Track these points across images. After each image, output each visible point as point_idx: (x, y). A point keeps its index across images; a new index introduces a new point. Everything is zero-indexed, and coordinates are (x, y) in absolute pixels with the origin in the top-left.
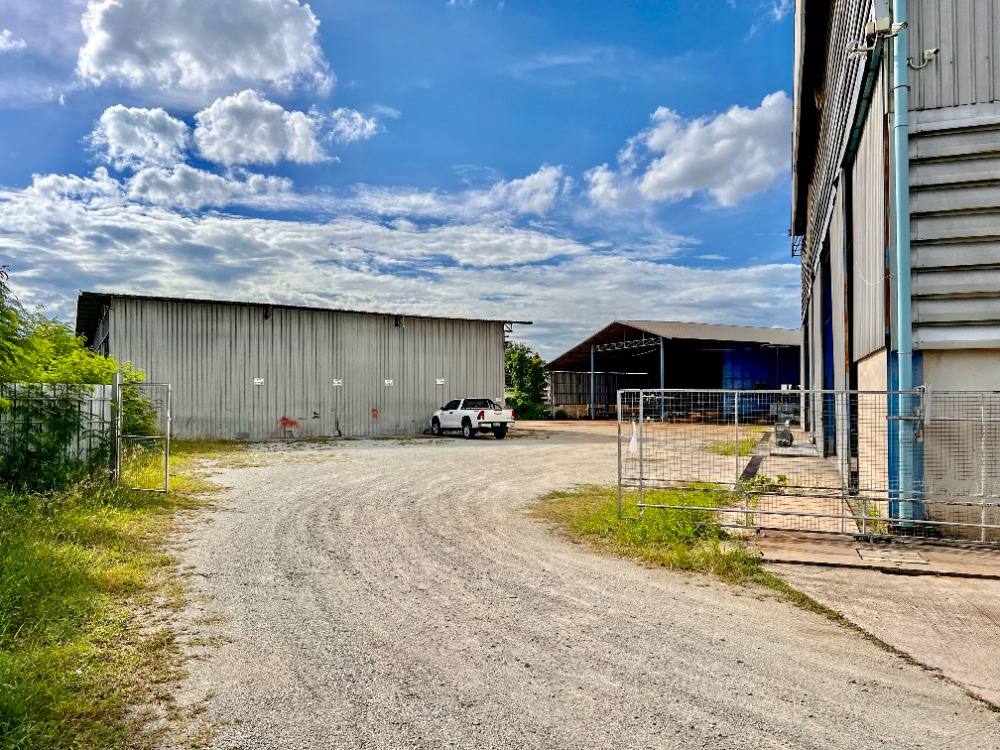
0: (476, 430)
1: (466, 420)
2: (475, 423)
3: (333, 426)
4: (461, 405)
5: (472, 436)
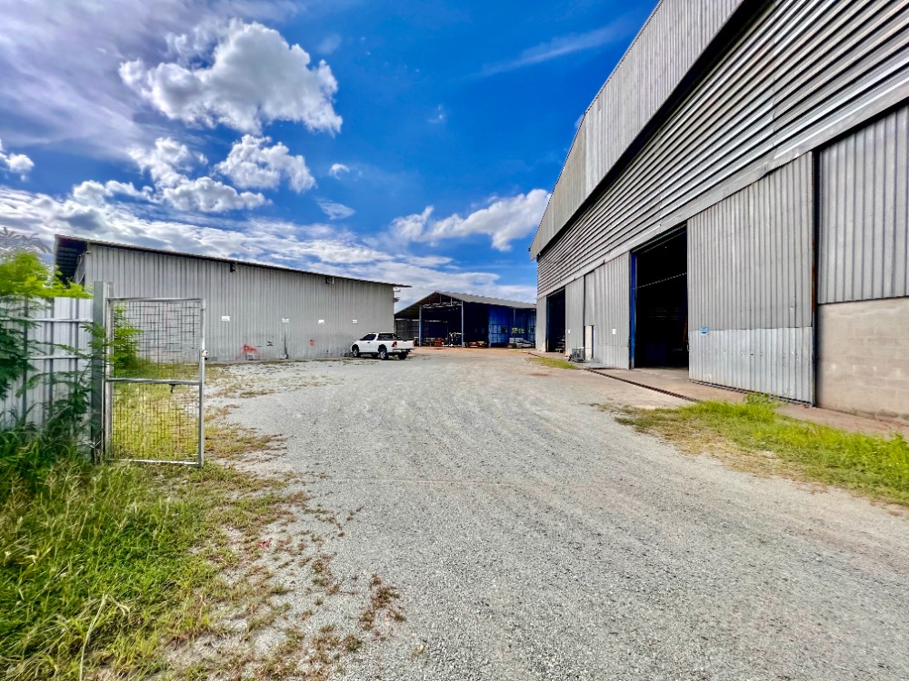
0: (391, 354)
1: (382, 348)
2: (390, 349)
3: (282, 351)
4: (377, 338)
5: (386, 358)
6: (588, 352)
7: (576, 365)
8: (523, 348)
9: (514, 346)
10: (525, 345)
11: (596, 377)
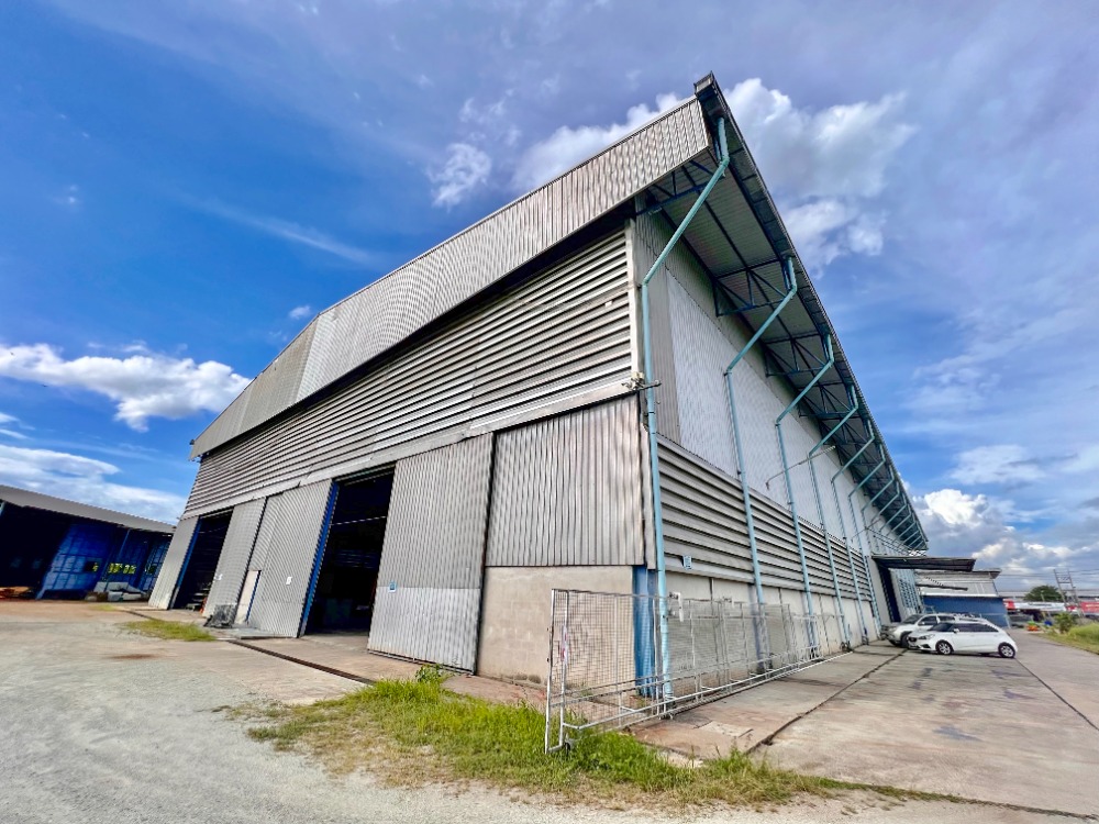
6: (242, 611)
7: (213, 632)
8: (121, 600)
9: (103, 598)
10: (127, 596)
11: (241, 654)
